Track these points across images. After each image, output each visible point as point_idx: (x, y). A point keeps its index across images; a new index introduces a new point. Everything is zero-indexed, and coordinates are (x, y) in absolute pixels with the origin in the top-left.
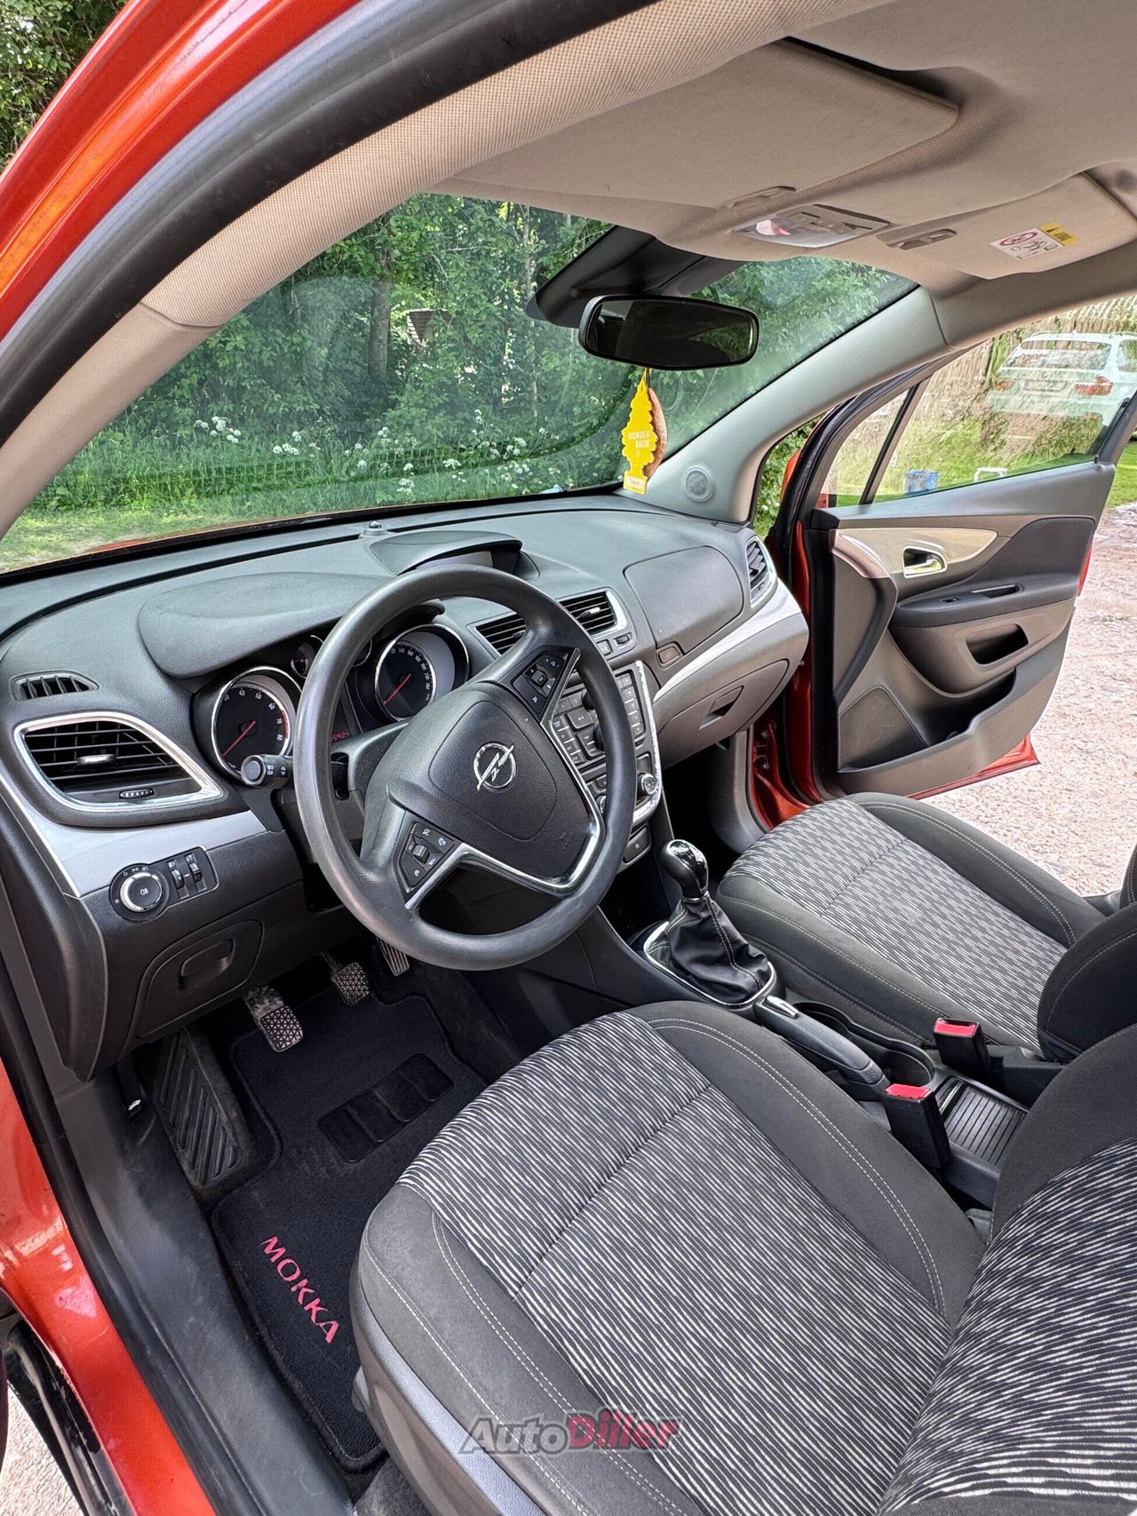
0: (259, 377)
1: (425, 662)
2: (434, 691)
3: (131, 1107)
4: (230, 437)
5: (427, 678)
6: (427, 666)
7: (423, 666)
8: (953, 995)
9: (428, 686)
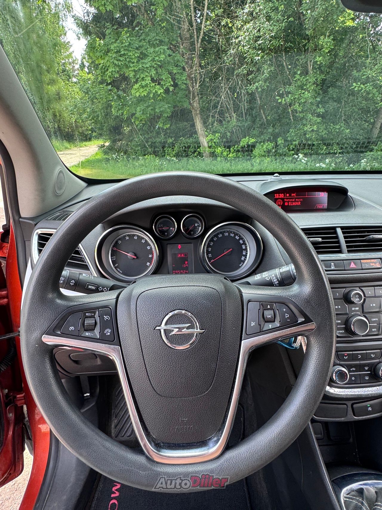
0: (320, 141)
1: (245, 244)
2: (246, 262)
3: (85, 395)
4: (303, 161)
5: (244, 253)
6: (246, 247)
7: (244, 247)
9: (243, 258)
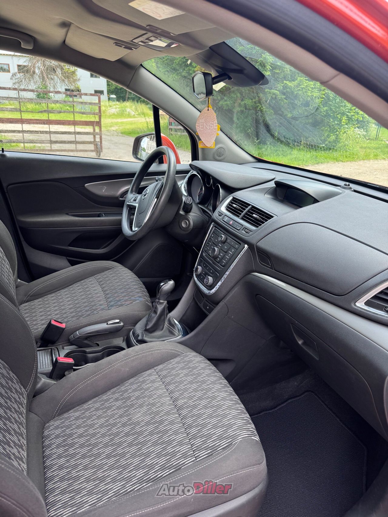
8: (89, 409)
